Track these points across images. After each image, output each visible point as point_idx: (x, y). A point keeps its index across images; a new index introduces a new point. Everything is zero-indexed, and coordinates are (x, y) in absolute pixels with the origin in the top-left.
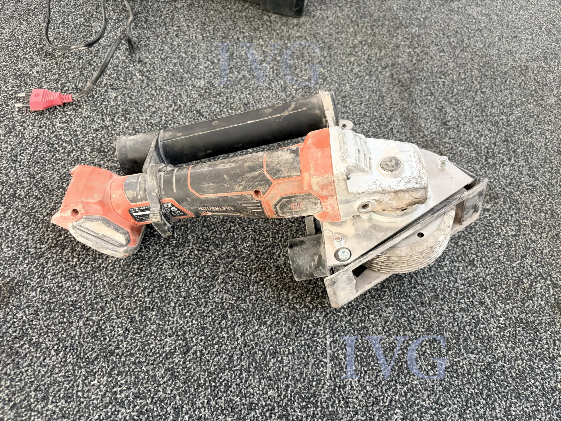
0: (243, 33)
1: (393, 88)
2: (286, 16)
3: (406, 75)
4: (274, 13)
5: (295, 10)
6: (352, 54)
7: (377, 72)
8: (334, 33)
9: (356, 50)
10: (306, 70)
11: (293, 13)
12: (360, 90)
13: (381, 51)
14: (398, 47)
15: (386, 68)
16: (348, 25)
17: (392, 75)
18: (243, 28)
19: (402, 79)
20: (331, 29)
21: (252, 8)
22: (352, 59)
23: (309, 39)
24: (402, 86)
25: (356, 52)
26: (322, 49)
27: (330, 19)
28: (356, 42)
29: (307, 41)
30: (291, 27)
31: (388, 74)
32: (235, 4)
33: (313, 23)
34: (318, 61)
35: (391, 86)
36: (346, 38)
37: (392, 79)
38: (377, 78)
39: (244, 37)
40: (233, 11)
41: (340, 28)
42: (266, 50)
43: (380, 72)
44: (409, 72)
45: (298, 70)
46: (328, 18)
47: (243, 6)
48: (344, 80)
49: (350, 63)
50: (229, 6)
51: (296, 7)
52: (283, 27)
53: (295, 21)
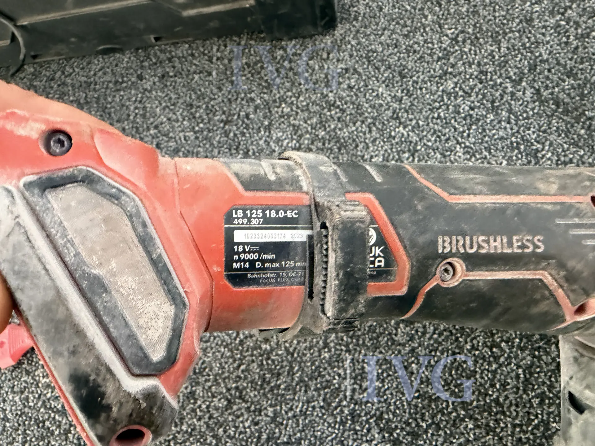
0: (252, 100)
1: (550, 123)
2: (311, 37)
3: (569, 82)
4: (291, 39)
5: (323, 23)
6: (446, 73)
7: (507, 97)
8: (400, 39)
9: (452, 60)
10: (374, 141)
11: (320, 29)
12: (486, 153)
13: (499, 43)
14: (529, 21)
15: (521, 80)
16: (422, 9)
17: (538, 92)
18: (251, 91)
19: (561, 95)
20: (393, 32)
21: (252, 42)
22: (450, 85)
23: (360, 70)
24: (566, 112)
25: (453, 66)
26: (389, 83)
27: (386, 10)
28: (446, 42)
29: (360, 74)
30: (325, 56)
31: (528, 93)
32: (226, 46)
33: (358, 31)
34: (390, 113)
35: (543, 120)
36: (425, 41)
37: (542, 102)
38: (510, 111)
39: (257, 107)
40: (226, 61)
41: (409, 23)
42: (297, 122)
43: (513, 94)
44: (570, 74)
45: (361, 146)
46: (381, 9)
47: (239, 44)
48: (448, 140)
49: (449, 94)
50: (219, 54)
51: (322, 18)
52: (311, 62)
53: (328, 40)
